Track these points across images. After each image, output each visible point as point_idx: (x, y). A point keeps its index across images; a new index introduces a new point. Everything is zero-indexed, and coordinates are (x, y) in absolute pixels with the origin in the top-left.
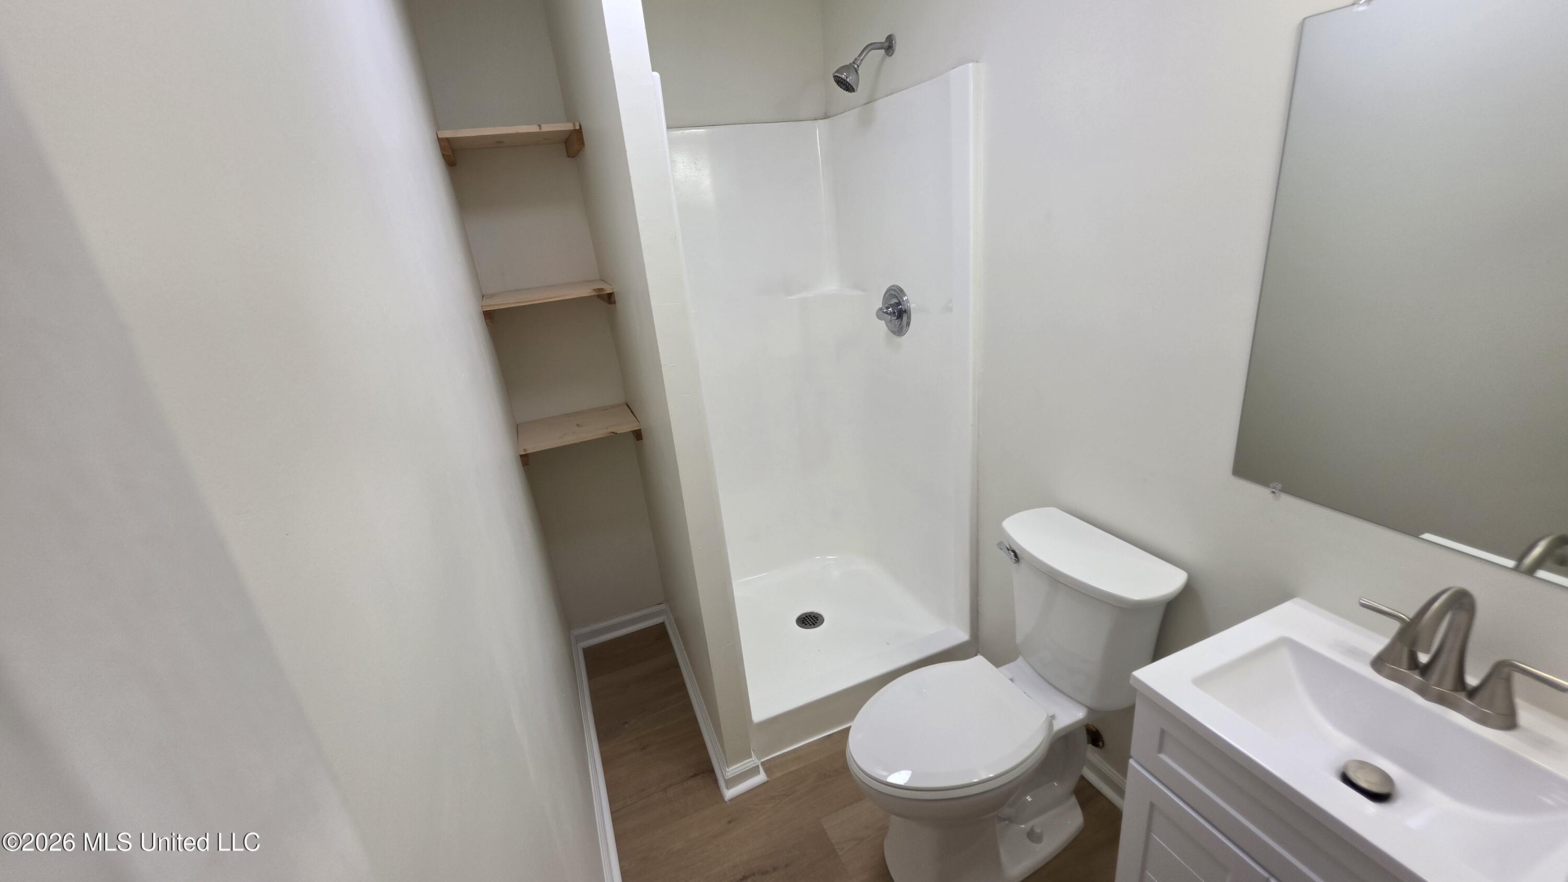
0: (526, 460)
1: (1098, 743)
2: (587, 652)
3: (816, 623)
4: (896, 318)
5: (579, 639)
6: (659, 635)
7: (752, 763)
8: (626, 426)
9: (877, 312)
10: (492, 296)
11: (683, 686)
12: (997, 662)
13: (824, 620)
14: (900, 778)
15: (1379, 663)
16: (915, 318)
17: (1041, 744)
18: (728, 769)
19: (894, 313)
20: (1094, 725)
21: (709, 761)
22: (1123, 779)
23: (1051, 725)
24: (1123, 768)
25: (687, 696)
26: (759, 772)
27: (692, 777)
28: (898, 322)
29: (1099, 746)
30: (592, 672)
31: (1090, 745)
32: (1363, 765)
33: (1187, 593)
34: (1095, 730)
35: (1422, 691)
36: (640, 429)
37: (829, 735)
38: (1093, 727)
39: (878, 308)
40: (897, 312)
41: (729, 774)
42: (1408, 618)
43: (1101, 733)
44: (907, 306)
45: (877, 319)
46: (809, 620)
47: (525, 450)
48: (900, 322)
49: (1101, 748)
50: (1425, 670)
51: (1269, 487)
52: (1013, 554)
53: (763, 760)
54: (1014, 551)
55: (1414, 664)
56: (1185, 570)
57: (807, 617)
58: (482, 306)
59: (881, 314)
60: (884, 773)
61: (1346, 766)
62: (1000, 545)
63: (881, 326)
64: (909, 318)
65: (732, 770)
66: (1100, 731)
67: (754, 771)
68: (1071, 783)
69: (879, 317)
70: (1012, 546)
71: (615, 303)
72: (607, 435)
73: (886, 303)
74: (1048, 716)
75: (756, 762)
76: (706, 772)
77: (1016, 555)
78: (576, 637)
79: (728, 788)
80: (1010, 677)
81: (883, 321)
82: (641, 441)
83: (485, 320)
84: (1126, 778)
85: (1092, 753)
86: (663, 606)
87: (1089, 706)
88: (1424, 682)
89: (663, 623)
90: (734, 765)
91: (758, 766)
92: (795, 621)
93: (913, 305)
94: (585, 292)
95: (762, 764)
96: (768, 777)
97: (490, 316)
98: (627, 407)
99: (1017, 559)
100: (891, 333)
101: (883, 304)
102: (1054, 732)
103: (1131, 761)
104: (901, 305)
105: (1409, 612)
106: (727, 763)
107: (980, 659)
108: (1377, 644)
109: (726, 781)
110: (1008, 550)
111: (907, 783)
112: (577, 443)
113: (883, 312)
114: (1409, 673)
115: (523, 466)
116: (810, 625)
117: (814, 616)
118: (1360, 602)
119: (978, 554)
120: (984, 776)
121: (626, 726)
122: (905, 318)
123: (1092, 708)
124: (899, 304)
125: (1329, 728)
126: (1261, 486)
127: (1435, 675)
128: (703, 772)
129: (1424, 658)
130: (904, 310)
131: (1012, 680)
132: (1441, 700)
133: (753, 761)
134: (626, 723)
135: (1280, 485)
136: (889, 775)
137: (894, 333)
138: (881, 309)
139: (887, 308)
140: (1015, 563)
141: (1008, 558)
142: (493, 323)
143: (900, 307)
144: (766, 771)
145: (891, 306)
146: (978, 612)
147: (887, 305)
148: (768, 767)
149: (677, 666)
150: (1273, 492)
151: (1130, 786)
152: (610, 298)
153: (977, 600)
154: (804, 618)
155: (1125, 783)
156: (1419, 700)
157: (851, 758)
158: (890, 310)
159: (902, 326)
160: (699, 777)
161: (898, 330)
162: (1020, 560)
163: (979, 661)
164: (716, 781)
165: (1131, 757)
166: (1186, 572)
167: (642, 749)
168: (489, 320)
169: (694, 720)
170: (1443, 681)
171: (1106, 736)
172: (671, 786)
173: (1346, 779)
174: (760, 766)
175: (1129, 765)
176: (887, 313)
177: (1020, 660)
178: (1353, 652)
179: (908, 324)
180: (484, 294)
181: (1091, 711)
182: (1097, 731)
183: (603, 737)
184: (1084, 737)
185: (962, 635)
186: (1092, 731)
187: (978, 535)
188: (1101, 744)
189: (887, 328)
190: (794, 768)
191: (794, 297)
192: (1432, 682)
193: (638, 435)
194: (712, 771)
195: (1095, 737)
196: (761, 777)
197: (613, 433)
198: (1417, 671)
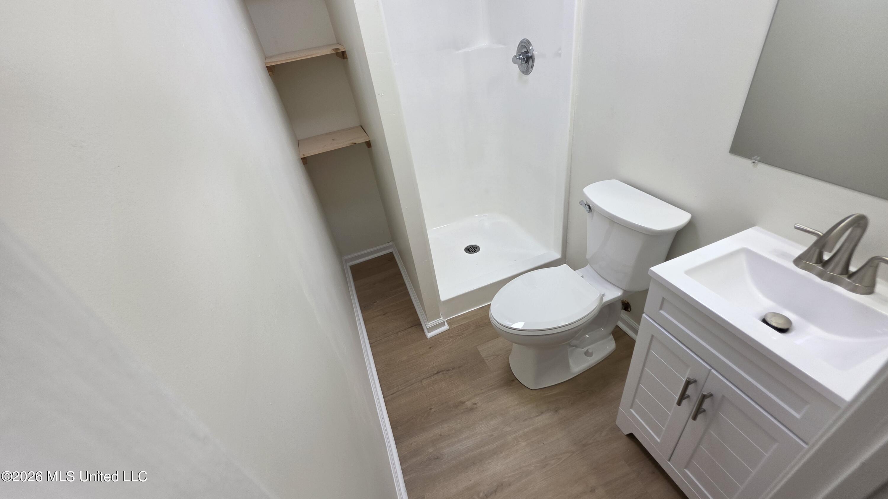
0: (305, 161)
1: (628, 309)
2: (353, 268)
3: (476, 250)
4: (525, 62)
5: (347, 261)
6: (389, 259)
7: (441, 320)
8: (361, 139)
9: (513, 58)
10: (271, 57)
11: (404, 284)
12: (575, 268)
13: (480, 249)
14: (519, 325)
15: (798, 261)
16: (538, 62)
17: (595, 308)
18: (429, 323)
19: (524, 58)
20: (627, 300)
21: (419, 319)
22: (638, 325)
23: (602, 299)
24: (638, 320)
25: (406, 289)
26: (445, 325)
27: (410, 327)
28: (526, 65)
29: (628, 310)
30: (355, 278)
31: (623, 310)
32: (776, 315)
33: (690, 226)
34: (627, 303)
35: (821, 275)
36: (369, 141)
37: (482, 307)
38: (626, 301)
39: (513, 56)
40: (526, 58)
41: (429, 326)
42: (822, 233)
43: (630, 304)
44: (533, 53)
45: (514, 64)
46: (472, 249)
47: (304, 155)
48: (527, 65)
49: (629, 312)
50: (825, 264)
51: (751, 159)
52: (588, 207)
53: (447, 319)
54: (589, 206)
55: (820, 260)
56: (690, 213)
57: (470, 247)
58: (265, 63)
59: (515, 59)
60: (510, 324)
61: (766, 315)
62: (581, 203)
63: (515, 69)
64: (533, 62)
65: (430, 324)
66: (629, 303)
67: (442, 324)
68: (611, 328)
69: (514, 62)
70: (588, 202)
71: (347, 58)
72: (350, 145)
73: (519, 52)
74: (600, 294)
75: (443, 320)
76: (417, 325)
77: (590, 208)
78: (345, 260)
79: (429, 332)
80: (582, 275)
81: (517, 65)
82: (370, 148)
83: (269, 73)
84: (639, 325)
85: (624, 315)
86: (391, 243)
87: (625, 289)
88: (822, 270)
89: (392, 252)
90: (431, 322)
91: (444, 322)
92: (464, 250)
93: (536, 53)
94: (328, 51)
95: (447, 321)
96: (449, 327)
97: (272, 70)
98: (361, 128)
99: (590, 210)
100: (522, 73)
101: (517, 52)
102: (603, 303)
103: (644, 315)
104: (529, 53)
105: (822, 230)
106: (428, 320)
107: (565, 266)
108: (798, 250)
109: (427, 329)
110: (586, 205)
111: (522, 328)
112: (333, 150)
113: (517, 58)
114: (816, 265)
115: (304, 165)
116: (472, 252)
117: (474, 247)
118: (795, 227)
119: (568, 210)
120: (563, 324)
121: (375, 304)
122: (531, 62)
123: (626, 290)
124: (527, 52)
125: (760, 296)
126: (748, 159)
127: (831, 267)
128: (416, 325)
129: (826, 257)
130: (530, 56)
131: (582, 277)
132: (832, 280)
133: (442, 319)
134: (375, 302)
135: (759, 158)
136: (512, 324)
137: (523, 72)
138: (515, 56)
139: (520, 55)
140: (589, 212)
141: (585, 210)
142: (273, 74)
143: (528, 54)
144: (448, 324)
145: (522, 53)
146: (566, 243)
147: (519, 53)
148: (449, 322)
149: (400, 274)
150: (754, 162)
151: (642, 328)
152: (343, 55)
153: (567, 236)
154: (469, 248)
155: (639, 327)
156: (818, 280)
157: (492, 317)
158: (521, 56)
159: (529, 67)
160: (414, 327)
161: (526, 71)
162: (592, 211)
163: (565, 267)
164: (422, 329)
165: (644, 313)
166: (691, 214)
167: (384, 314)
168: (271, 72)
169: (410, 300)
170: (835, 270)
171: (632, 306)
172: (399, 331)
173: (764, 321)
174: (445, 323)
175: (643, 316)
176: (519, 59)
177: (588, 267)
178: (784, 255)
179: (533, 66)
180: (267, 56)
181: (625, 292)
182: (628, 303)
183: (364, 308)
184: (620, 306)
185: (557, 255)
186: (625, 303)
187: (569, 199)
188: (629, 309)
189: (519, 70)
190: (463, 323)
191: (460, 52)
192: (828, 270)
193: (368, 144)
194: (420, 324)
195: (626, 306)
196: (446, 327)
197: (354, 143)
198: (821, 264)
